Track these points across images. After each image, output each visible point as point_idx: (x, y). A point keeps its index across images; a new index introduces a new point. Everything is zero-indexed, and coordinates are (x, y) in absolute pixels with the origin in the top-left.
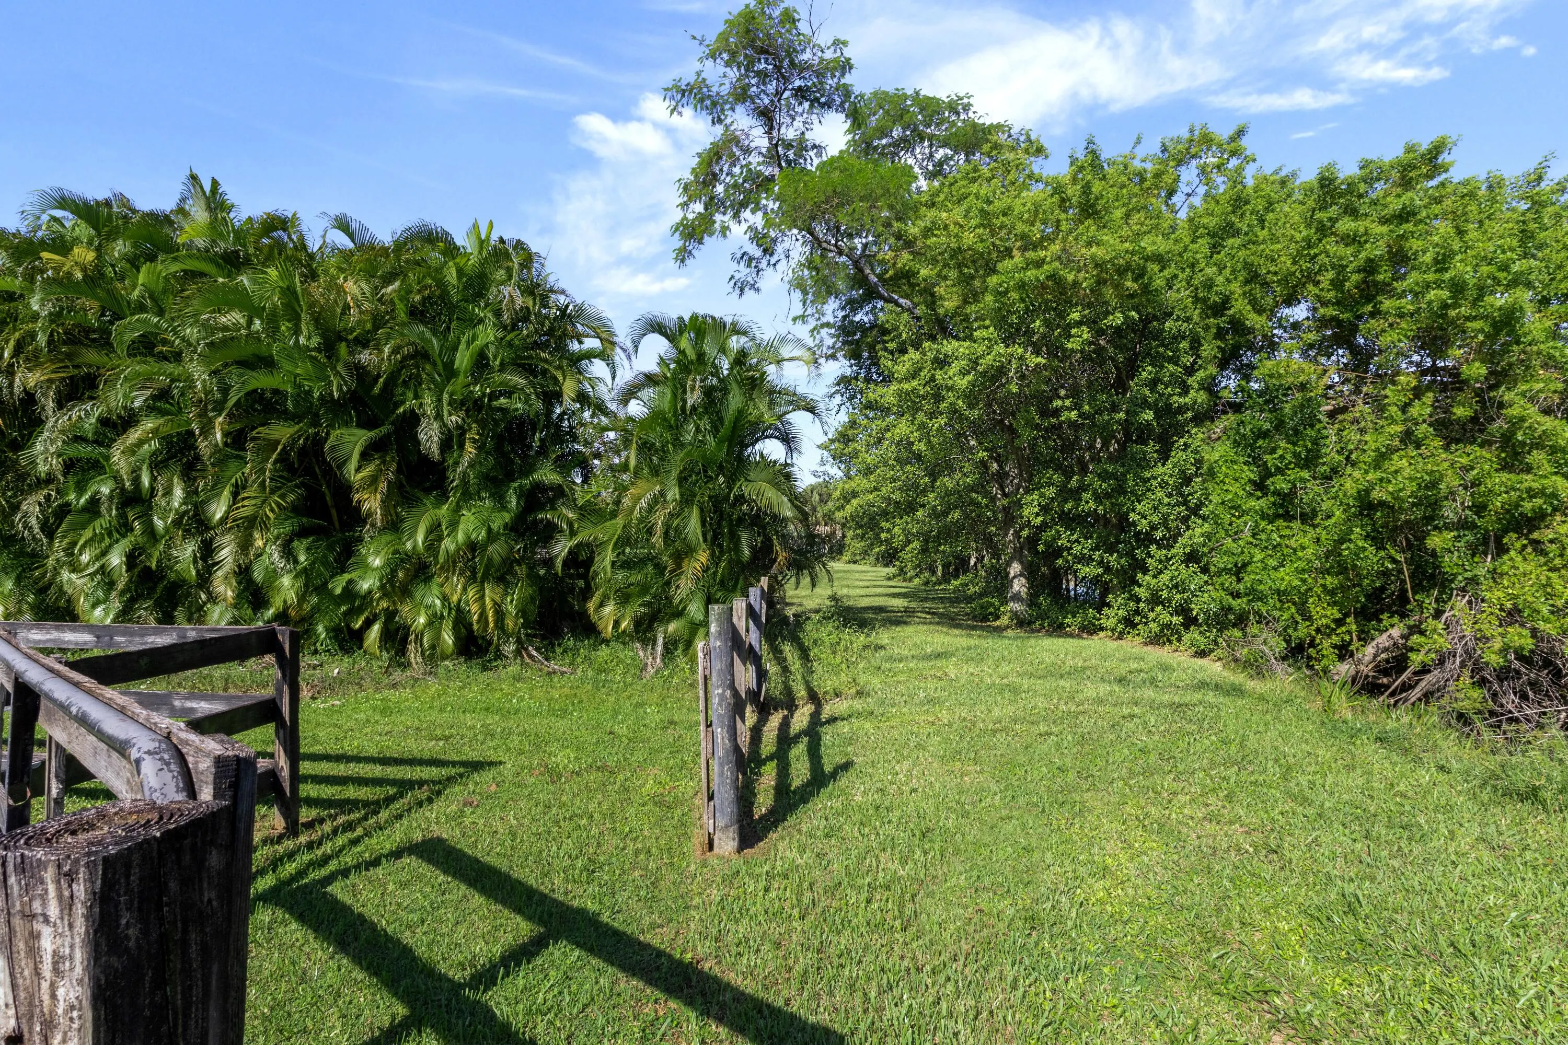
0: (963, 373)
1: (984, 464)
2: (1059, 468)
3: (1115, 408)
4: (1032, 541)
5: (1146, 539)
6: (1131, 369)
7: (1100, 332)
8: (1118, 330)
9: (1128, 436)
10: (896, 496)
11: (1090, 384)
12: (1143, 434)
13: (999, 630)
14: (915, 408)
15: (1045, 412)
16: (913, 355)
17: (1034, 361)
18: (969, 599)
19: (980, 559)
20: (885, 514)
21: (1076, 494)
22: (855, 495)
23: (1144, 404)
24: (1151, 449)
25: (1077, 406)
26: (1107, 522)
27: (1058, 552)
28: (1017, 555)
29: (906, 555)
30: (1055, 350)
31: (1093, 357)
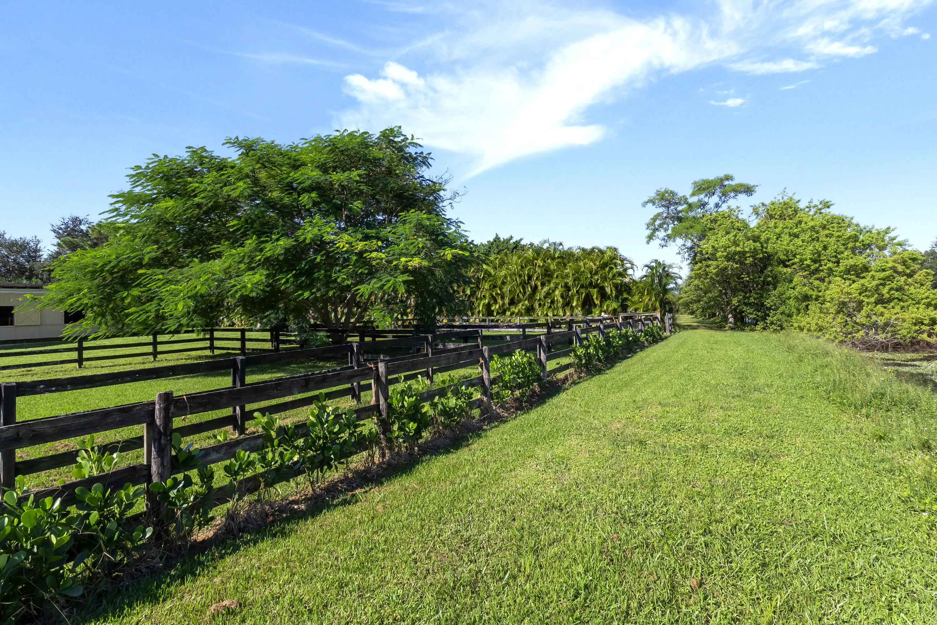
0: (714, 269)
1: (720, 291)
2: (743, 291)
3: (760, 277)
4: (735, 310)
5: (769, 309)
6: (765, 267)
7: (756, 259)
8: (761, 258)
9: (764, 284)
10: (694, 298)
11: (752, 272)
12: (769, 283)
13: (725, 330)
14: (700, 277)
15: (739, 278)
16: (699, 264)
17: (735, 266)
18: (716, 323)
19: (720, 313)
20: (691, 303)
21: (748, 298)
22: (682, 298)
23: (769, 276)
24: (771, 287)
25: (748, 277)
26: (757, 304)
27: (743, 312)
28: (731, 312)
29: (698, 312)
30: (742, 263)
31: (754, 265)
